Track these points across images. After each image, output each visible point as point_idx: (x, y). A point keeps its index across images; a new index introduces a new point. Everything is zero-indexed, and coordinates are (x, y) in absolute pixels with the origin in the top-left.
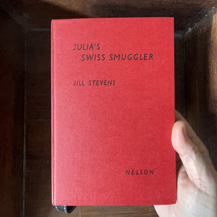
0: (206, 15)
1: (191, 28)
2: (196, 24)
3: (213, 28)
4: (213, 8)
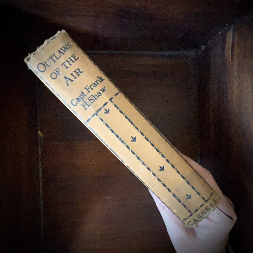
0: (220, 33)
1: (204, 46)
2: (209, 41)
3: (227, 46)
4: (227, 25)
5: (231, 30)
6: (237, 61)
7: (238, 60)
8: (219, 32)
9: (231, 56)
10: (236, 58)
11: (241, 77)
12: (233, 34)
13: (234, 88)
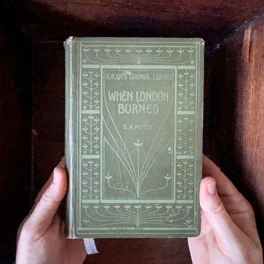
5: (250, 28)
6: (254, 62)
7: (256, 61)
8: (236, 29)
9: (248, 56)
10: (253, 59)
11: (258, 81)
12: (252, 33)
13: (250, 91)
